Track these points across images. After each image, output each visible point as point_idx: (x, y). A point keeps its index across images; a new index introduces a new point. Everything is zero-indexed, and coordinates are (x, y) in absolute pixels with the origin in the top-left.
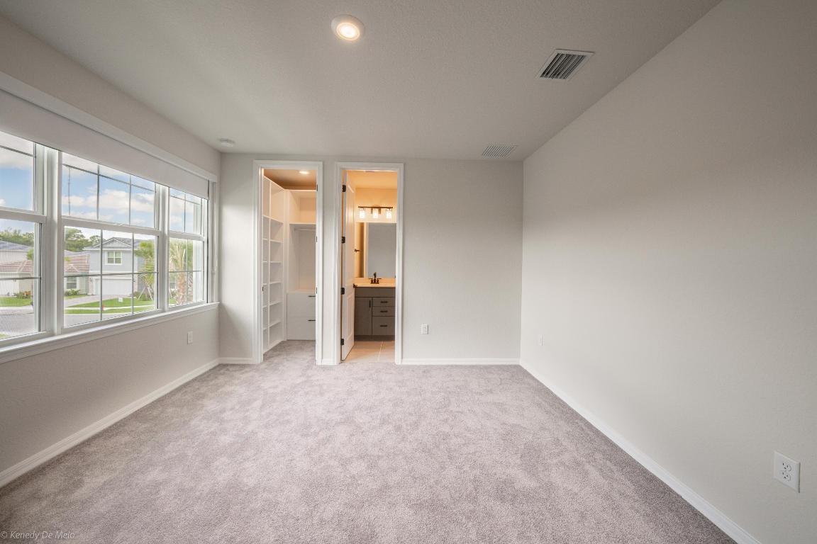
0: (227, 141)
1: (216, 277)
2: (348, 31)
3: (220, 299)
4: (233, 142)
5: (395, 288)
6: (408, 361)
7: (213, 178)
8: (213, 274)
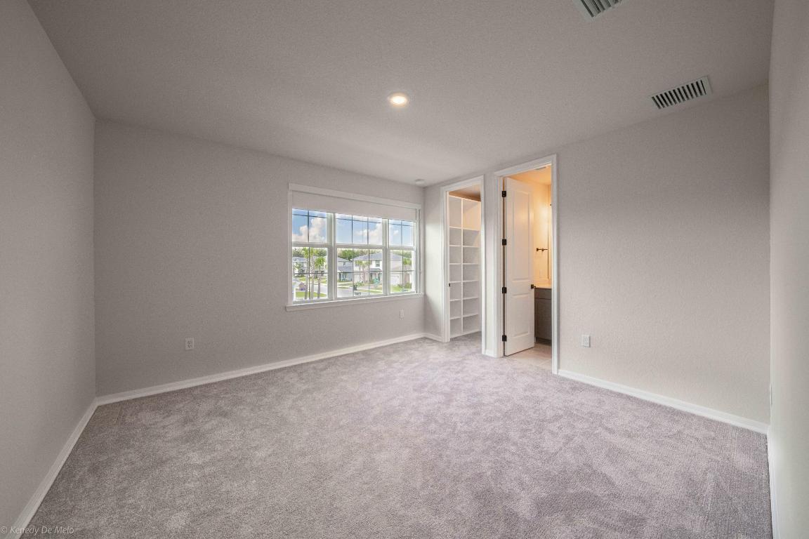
0: (419, 180)
1: (422, 275)
2: (399, 100)
3: (425, 291)
4: (423, 180)
5: (550, 289)
6: (564, 373)
7: (419, 207)
8: (420, 273)
